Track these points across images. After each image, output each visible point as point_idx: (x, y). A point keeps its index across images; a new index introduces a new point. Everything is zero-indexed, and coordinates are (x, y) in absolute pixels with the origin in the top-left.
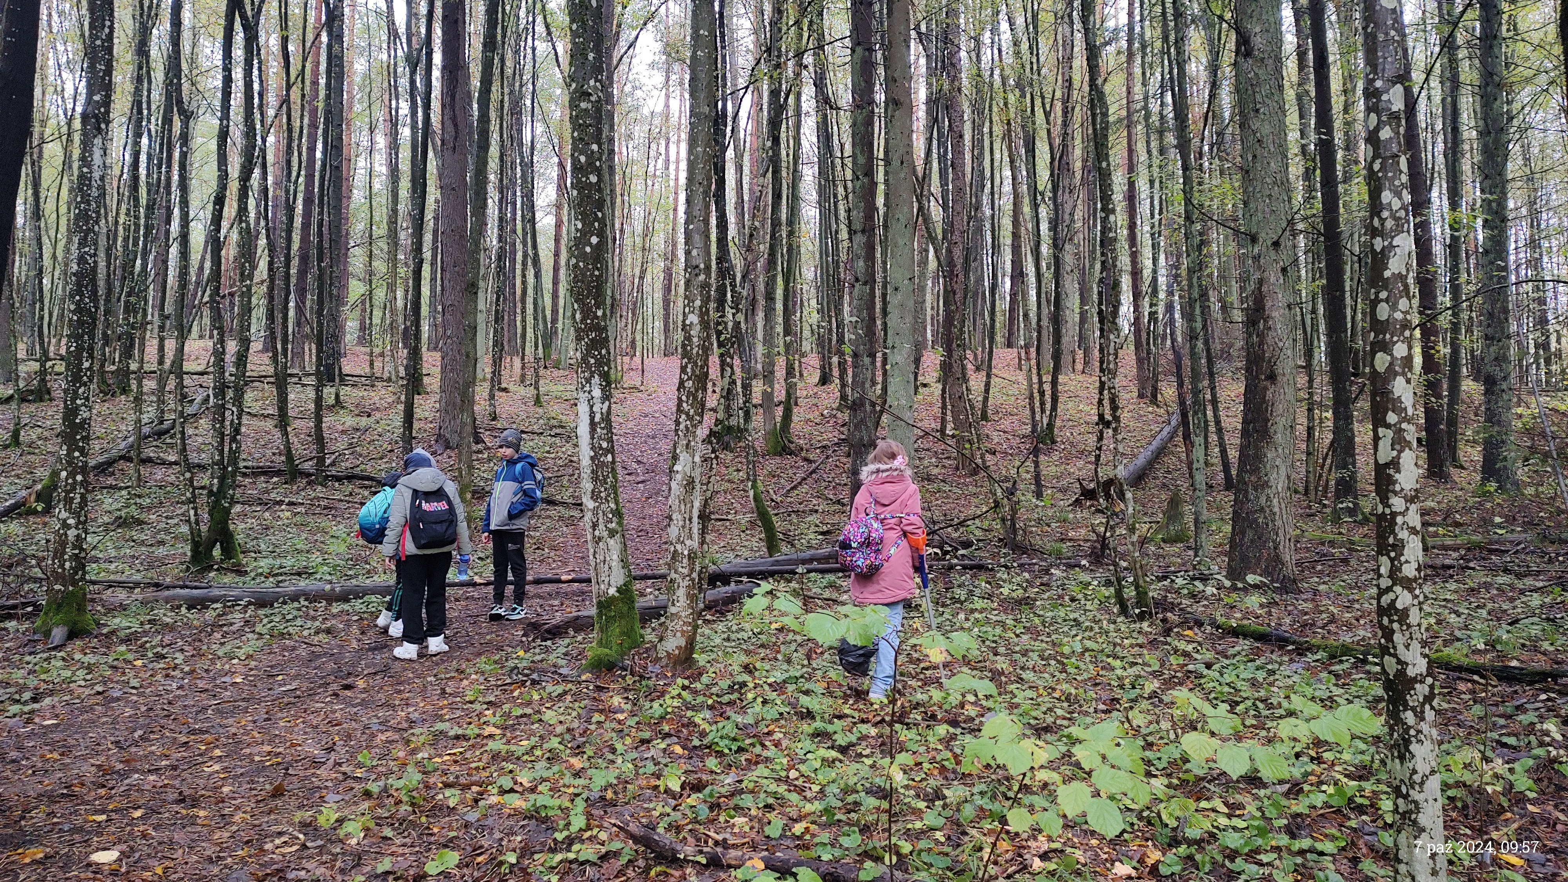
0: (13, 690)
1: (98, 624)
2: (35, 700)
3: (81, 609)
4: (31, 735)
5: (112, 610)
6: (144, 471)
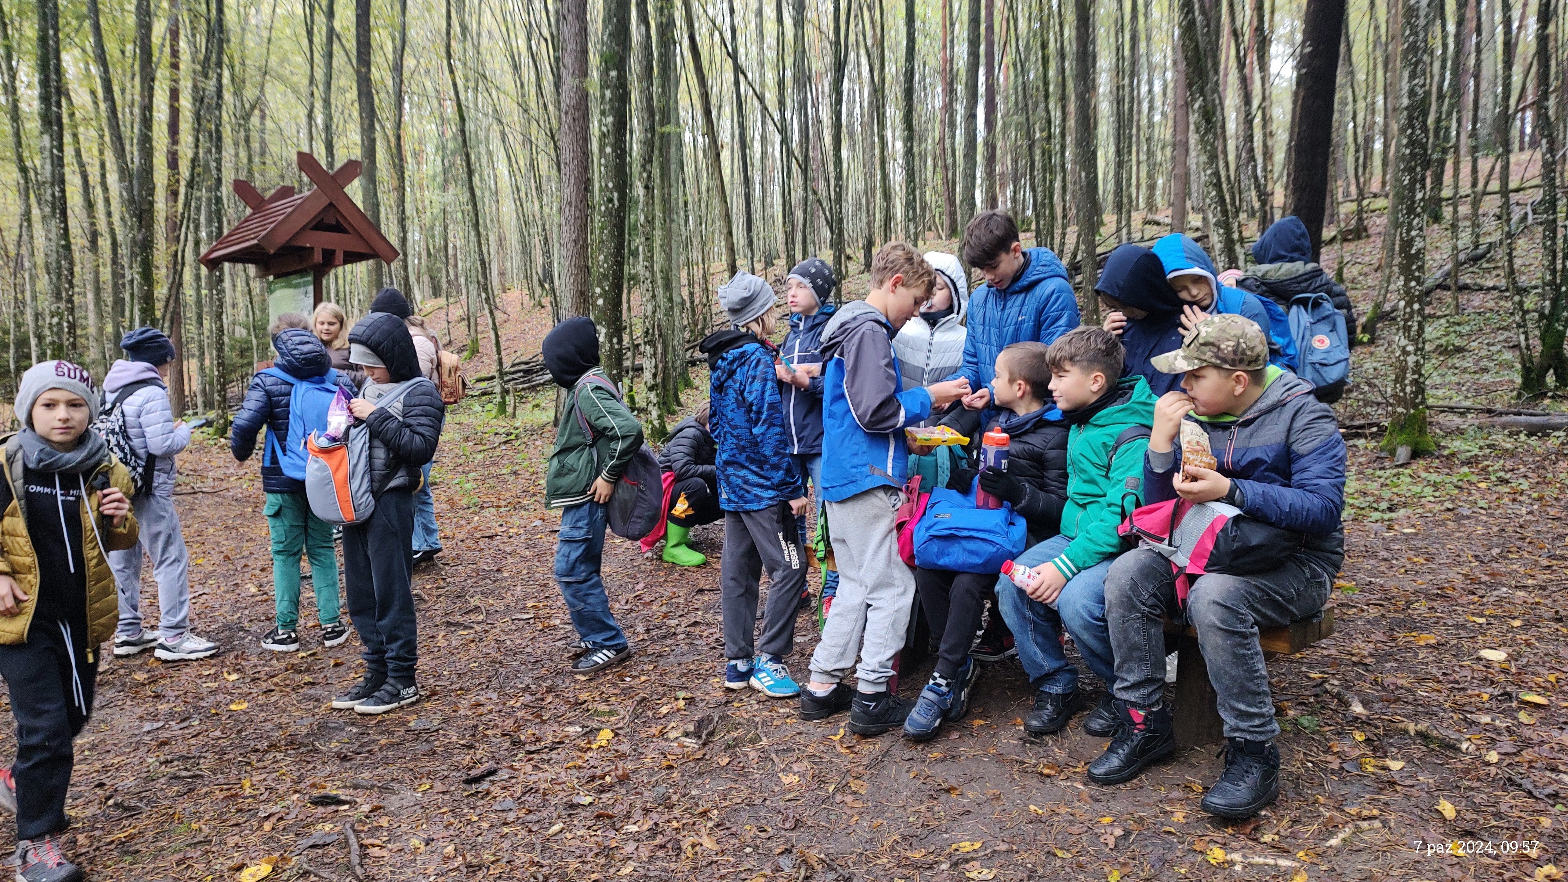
0: (1371, 499)
1: (1438, 446)
2: (1391, 509)
3: (1422, 431)
4: (1394, 539)
5: (1450, 433)
6: (1463, 298)
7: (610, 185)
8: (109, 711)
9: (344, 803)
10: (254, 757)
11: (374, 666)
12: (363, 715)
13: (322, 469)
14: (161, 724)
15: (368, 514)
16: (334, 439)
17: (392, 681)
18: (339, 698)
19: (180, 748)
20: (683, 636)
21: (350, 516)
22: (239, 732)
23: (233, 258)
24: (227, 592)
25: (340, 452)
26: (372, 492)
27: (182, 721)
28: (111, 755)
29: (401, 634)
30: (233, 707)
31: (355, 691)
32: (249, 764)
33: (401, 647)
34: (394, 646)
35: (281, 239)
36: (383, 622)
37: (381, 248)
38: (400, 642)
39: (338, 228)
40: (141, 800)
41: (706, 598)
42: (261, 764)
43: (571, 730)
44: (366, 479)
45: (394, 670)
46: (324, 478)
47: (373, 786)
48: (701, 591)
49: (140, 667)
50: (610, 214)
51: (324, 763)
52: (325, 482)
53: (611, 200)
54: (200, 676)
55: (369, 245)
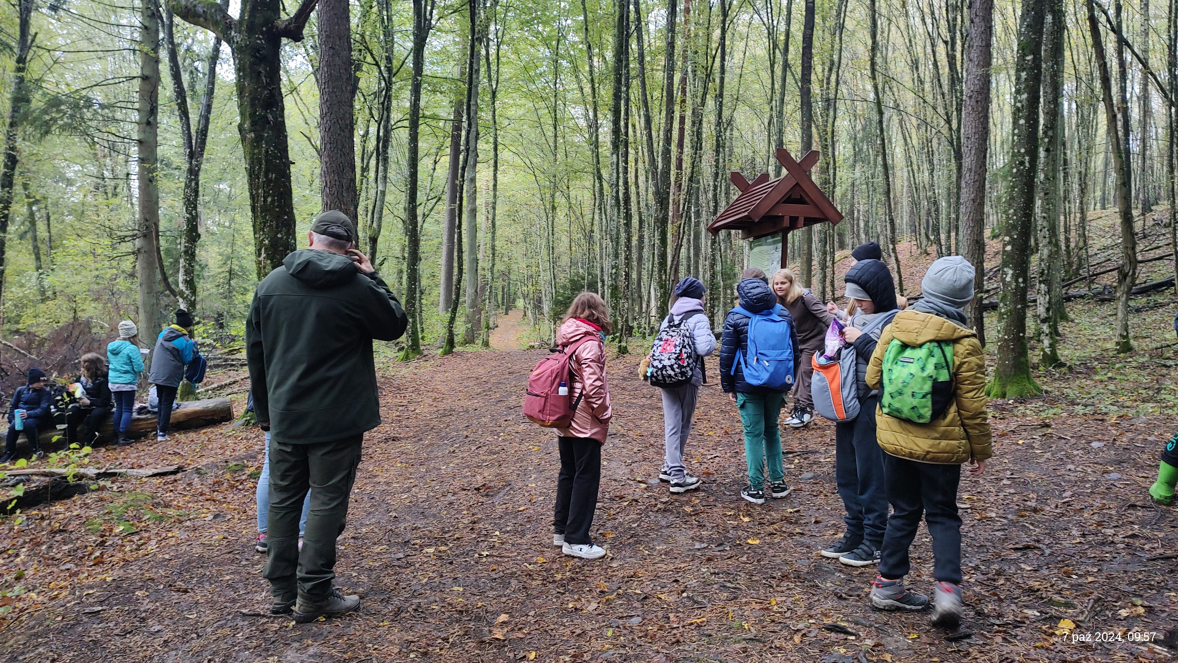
7: (1023, 150)
8: (673, 530)
9: (851, 634)
10: (774, 583)
11: (852, 529)
12: (846, 565)
13: (822, 380)
14: (706, 545)
15: (855, 414)
16: (830, 359)
17: (868, 543)
18: (825, 548)
19: (722, 565)
20: (1122, 546)
21: (842, 416)
22: (759, 561)
23: (728, 227)
24: (731, 457)
25: (834, 369)
26: (858, 398)
27: (719, 545)
28: (678, 561)
29: (876, 507)
30: (750, 541)
31: (838, 545)
32: (771, 587)
33: (877, 518)
34: (871, 516)
35: (763, 211)
36: (863, 497)
37: (831, 214)
38: (876, 514)
39: (801, 201)
40: (705, 597)
41: (1140, 514)
42: (779, 589)
43: (1029, 612)
44: (853, 389)
45: (869, 535)
46: (824, 387)
47: (871, 626)
48: (1133, 506)
49: (687, 503)
50: (1021, 174)
51: (826, 598)
52: (824, 390)
53: (1022, 163)
54: (725, 515)
55: (823, 213)
